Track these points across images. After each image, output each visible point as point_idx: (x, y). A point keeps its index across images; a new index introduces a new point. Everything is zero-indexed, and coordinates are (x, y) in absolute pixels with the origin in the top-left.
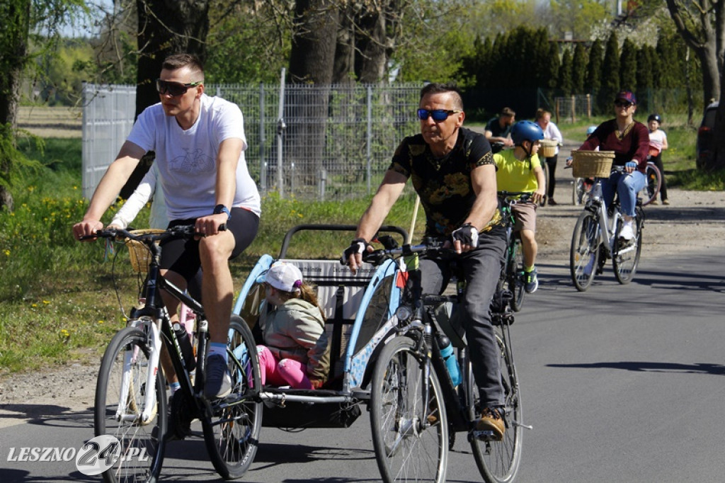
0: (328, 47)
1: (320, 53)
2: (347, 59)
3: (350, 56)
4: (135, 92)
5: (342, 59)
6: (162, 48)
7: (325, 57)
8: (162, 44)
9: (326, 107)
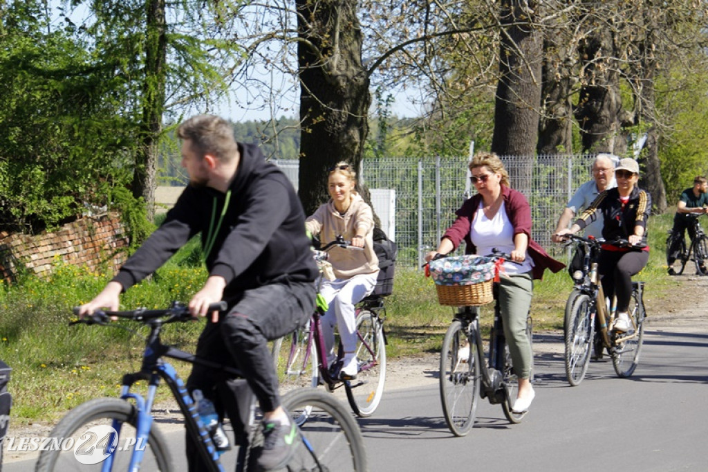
0: (530, 120)
1: (522, 126)
2: (564, 132)
3: (567, 129)
4: (298, 167)
5: (558, 132)
6: (315, 122)
7: (527, 130)
8: (316, 119)
9: (530, 179)
